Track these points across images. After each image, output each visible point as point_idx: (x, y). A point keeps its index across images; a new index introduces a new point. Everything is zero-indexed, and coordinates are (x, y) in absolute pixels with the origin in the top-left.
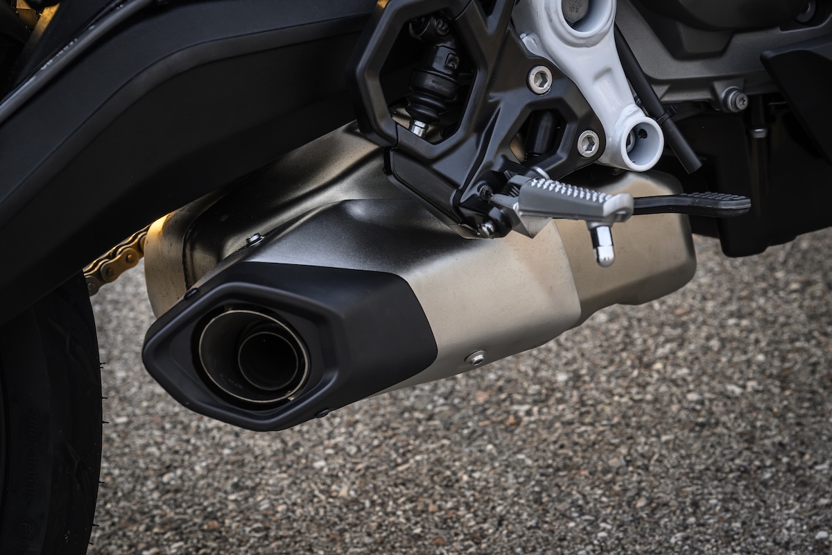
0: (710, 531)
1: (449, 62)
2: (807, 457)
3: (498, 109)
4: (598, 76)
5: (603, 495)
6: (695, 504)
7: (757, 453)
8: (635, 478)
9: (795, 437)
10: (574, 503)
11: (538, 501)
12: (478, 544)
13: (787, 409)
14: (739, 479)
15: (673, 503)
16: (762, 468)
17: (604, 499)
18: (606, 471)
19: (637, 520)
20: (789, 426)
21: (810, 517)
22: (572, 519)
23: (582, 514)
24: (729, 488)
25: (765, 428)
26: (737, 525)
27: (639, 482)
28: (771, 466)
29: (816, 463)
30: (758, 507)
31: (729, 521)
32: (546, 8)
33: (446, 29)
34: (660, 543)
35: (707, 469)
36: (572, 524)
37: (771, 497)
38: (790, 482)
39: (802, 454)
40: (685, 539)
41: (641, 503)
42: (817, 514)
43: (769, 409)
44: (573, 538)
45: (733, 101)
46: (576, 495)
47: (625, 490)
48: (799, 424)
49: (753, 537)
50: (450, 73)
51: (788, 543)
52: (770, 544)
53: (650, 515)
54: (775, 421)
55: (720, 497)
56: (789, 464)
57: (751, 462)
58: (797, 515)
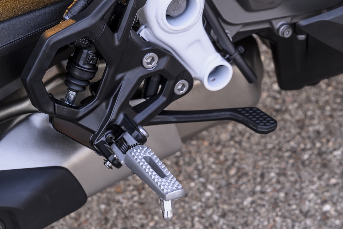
0: (267, 198)
1: (90, 61)
2: (331, 144)
3: (121, 83)
4: (190, 45)
5: (213, 163)
6: (262, 176)
7: (303, 138)
8: (233, 151)
9: (327, 126)
10: (196, 168)
11: (177, 163)
12: (140, 193)
13: (327, 103)
14: (290, 157)
15: (251, 173)
16: (304, 150)
17: (214, 166)
18: (218, 144)
19: (229, 185)
20: (325, 118)
21: (323, 193)
22: (193, 180)
23: (200, 176)
24: (283, 165)
25: (312, 118)
26: (282, 195)
27: (235, 154)
28: (310, 149)
29: (335, 150)
30: (296, 182)
31: (278, 191)
32: (155, 17)
33: (87, 44)
34: (238, 205)
35: (274, 148)
36: (192, 184)
37: (305, 174)
38: (317, 163)
39: (328, 141)
40: (253, 202)
41: (233, 172)
42: (327, 191)
43: (317, 102)
44: (192, 196)
45: (283, 32)
46: (199, 161)
47: (226, 160)
48: (331, 116)
49: (290, 205)
50: (90, 68)
51: (308, 212)
52: (297, 212)
53: (237, 182)
54: (318, 112)
55: (277, 171)
56: (320, 149)
57: (299, 144)
58: (316, 191)
